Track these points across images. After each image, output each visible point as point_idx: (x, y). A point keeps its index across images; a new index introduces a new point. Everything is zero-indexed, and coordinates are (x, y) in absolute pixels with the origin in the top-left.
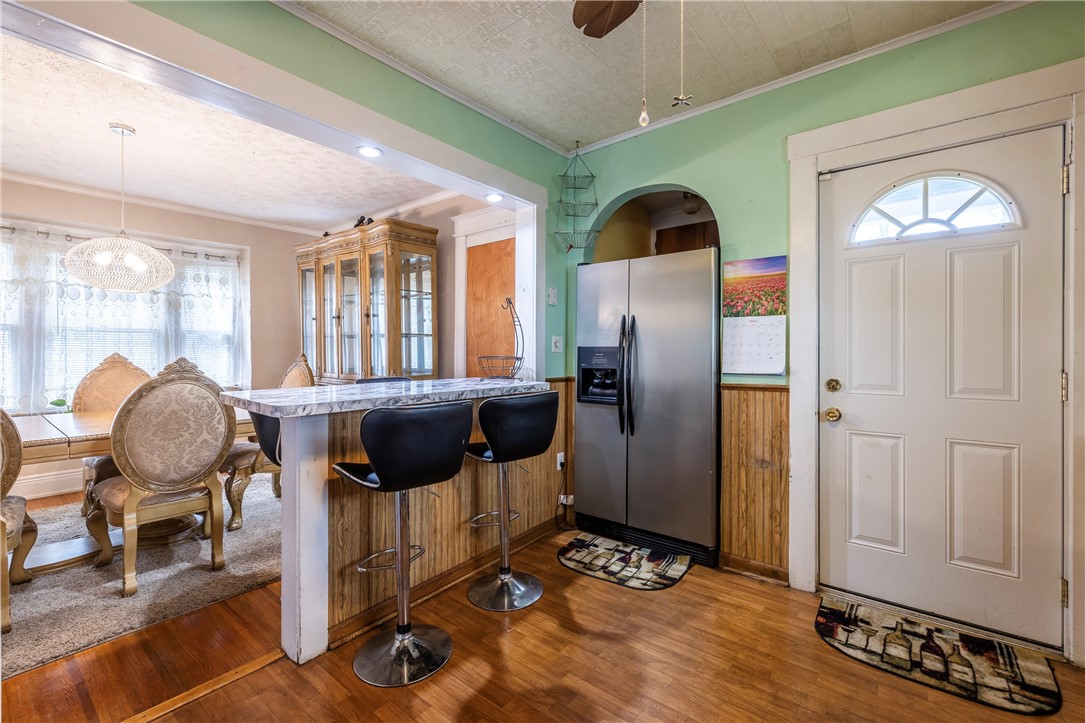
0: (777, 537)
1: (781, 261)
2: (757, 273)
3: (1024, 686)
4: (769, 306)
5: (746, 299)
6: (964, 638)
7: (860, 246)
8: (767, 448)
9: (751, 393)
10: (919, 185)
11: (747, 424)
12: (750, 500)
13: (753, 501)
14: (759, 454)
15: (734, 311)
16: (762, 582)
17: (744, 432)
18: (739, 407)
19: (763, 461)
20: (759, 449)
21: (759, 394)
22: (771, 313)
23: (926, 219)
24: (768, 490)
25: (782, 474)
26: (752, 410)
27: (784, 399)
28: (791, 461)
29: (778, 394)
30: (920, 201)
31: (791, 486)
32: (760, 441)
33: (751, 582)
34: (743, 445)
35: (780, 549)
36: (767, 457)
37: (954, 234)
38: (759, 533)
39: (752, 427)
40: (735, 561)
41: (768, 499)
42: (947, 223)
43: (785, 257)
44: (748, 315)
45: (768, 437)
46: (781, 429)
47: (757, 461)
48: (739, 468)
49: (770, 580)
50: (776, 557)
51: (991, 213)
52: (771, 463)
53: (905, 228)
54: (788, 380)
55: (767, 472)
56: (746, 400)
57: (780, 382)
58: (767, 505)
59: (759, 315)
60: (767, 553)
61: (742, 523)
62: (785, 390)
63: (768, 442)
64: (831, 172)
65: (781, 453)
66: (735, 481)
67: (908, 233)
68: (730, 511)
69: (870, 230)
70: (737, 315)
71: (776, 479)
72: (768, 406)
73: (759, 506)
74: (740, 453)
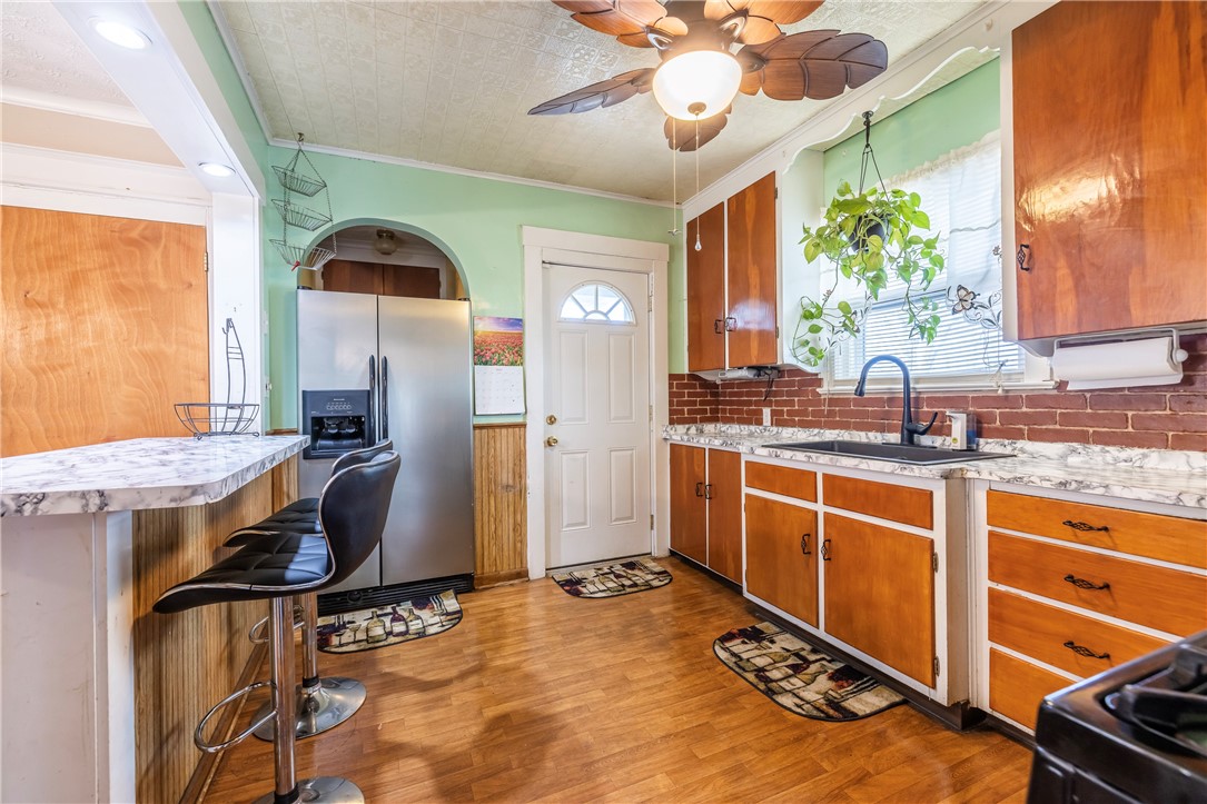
0: (519, 545)
1: (518, 322)
2: (502, 329)
3: (655, 573)
4: (511, 358)
5: (493, 350)
6: (623, 565)
7: (566, 321)
8: (510, 475)
9: (498, 430)
10: (592, 288)
11: (495, 457)
12: (498, 520)
13: (501, 521)
14: (505, 481)
15: (484, 360)
16: (511, 585)
17: (492, 465)
18: (488, 443)
19: (508, 486)
20: (505, 476)
21: (504, 431)
22: (512, 364)
23: (596, 311)
24: (511, 508)
25: (521, 493)
26: (498, 445)
27: (522, 433)
28: (528, 481)
29: (517, 429)
30: (593, 297)
31: (528, 500)
32: (505, 471)
33: (504, 589)
34: (492, 476)
35: (520, 555)
36: (511, 482)
37: (608, 323)
38: (506, 548)
39: (499, 459)
40: (487, 578)
41: (512, 516)
42: (606, 315)
43: (521, 320)
44: (495, 364)
45: (511, 465)
46: (520, 457)
47: (502, 487)
48: (489, 496)
49: (516, 581)
50: (518, 562)
51: (620, 314)
52: (513, 487)
53: (588, 314)
54: (525, 418)
55: (511, 495)
56: (494, 437)
57: (519, 420)
58: (511, 521)
59: (503, 364)
60: (512, 560)
61: (492, 542)
62: (523, 426)
63: (511, 470)
64: (550, 263)
65: (520, 477)
66: (485, 507)
67: (588, 318)
68: (482, 536)
69: (570, 311)
70: (486, 363)
71: (517, 498)
72: (511, 439)
73: (505, 523)
74: (490, 483)
